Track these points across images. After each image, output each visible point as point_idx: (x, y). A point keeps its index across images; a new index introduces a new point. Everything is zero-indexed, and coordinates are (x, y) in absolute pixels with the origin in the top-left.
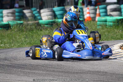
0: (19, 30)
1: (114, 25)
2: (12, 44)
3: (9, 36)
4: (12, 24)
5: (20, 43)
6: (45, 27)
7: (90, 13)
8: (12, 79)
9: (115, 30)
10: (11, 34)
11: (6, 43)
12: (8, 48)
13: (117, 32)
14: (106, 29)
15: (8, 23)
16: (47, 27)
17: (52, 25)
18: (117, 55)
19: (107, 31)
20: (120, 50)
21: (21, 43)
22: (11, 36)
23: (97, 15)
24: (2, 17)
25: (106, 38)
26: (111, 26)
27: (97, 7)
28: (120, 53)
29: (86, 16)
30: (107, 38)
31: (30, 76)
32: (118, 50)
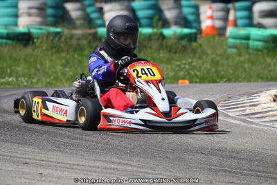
0: (52, 48)
1: (266, 48)
2: (33, 78)
3: (28, 59)
4: (37, 33)
5: (52, 78)
7: (215, 17)
8: (27, 157)
9: (266, 60)
10: (33, 56)
11: (20, 76)
12: (25, 86)
13: (272, 64)
14: (247, 56)
15: (29, 29)
18: (266, 116)
19: (250, 61)
20: (274, 104)
21: (54, 78)
22: (32, 59)
23: (230, 23)
24: (16, 16)
25: (246, 75)
26: (260, 50)
27: (230, 6)
28: (272, 111)
29: (206, 24)
30: (248, 76)
31: (67, 152)
32: (269, 105)
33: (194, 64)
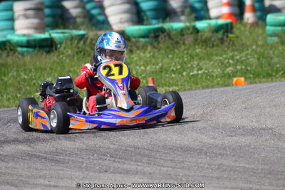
0: (77, 53)
4: (60, 38)
6: (141, 44)
15: (50, 35)
16: (146, 42)
17: (157, 37)
33: (238, 57)
